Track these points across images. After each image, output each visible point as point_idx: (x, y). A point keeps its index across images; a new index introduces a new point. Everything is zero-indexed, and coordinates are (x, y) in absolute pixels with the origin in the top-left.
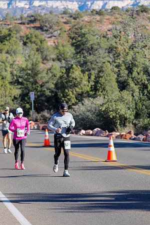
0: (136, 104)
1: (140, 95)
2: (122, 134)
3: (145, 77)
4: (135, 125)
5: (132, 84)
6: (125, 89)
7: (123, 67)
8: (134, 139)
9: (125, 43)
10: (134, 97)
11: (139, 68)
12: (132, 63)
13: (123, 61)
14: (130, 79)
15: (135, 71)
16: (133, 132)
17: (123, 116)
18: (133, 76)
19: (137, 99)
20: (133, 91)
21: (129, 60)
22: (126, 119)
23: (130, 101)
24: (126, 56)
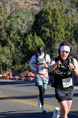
0: (13, 55)
1: (15, 49)
2: (4, 76)
3: (18, 37)
4: (13, 69)
5: (10, 42)
6: (5, 46)
7: (4, 31)
8: (12, 79)
9: (4, 15)
10: (11, 50)
11: (15, 32)
12: (10, 28)
13: (4, 27)
14: (9, 39)
15: (12, 33)
16: (11, 74)
17: (4, 64)
18: (11, 36)
19: (13, 52)
20: (11, 47)
21: (7, 26)
22: (6, 65)
23: (9, 53)
24: (6, 23)
